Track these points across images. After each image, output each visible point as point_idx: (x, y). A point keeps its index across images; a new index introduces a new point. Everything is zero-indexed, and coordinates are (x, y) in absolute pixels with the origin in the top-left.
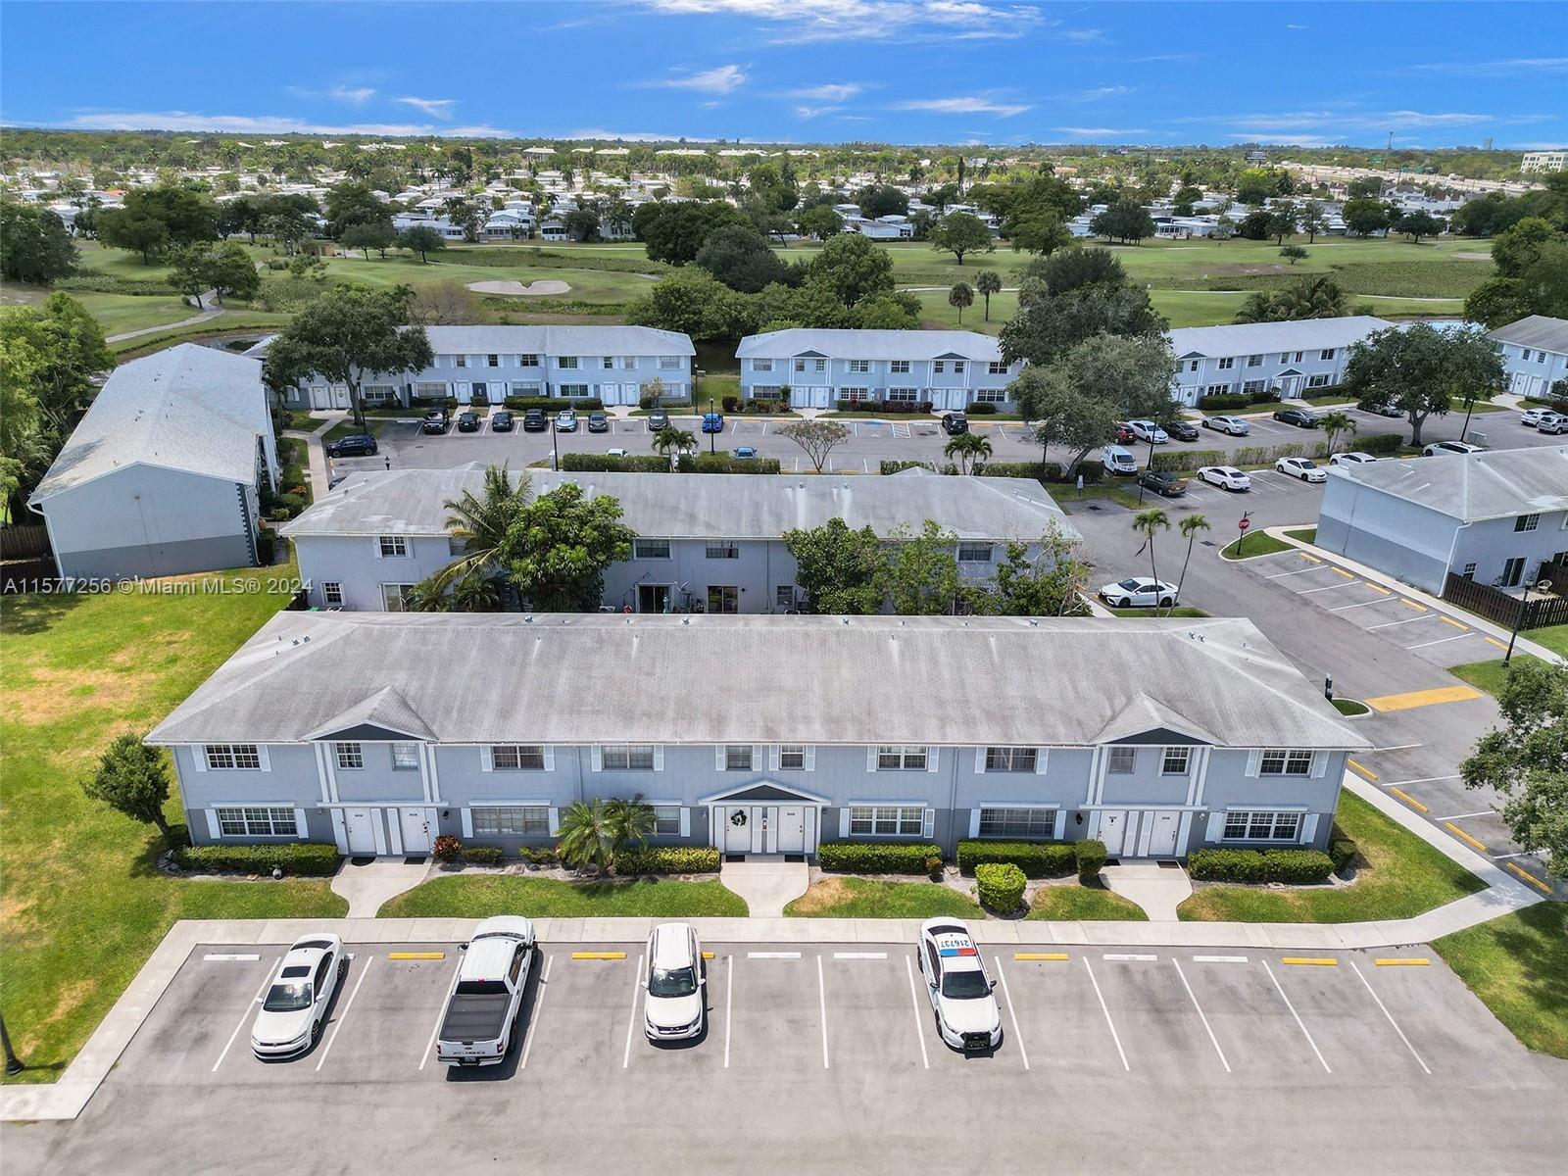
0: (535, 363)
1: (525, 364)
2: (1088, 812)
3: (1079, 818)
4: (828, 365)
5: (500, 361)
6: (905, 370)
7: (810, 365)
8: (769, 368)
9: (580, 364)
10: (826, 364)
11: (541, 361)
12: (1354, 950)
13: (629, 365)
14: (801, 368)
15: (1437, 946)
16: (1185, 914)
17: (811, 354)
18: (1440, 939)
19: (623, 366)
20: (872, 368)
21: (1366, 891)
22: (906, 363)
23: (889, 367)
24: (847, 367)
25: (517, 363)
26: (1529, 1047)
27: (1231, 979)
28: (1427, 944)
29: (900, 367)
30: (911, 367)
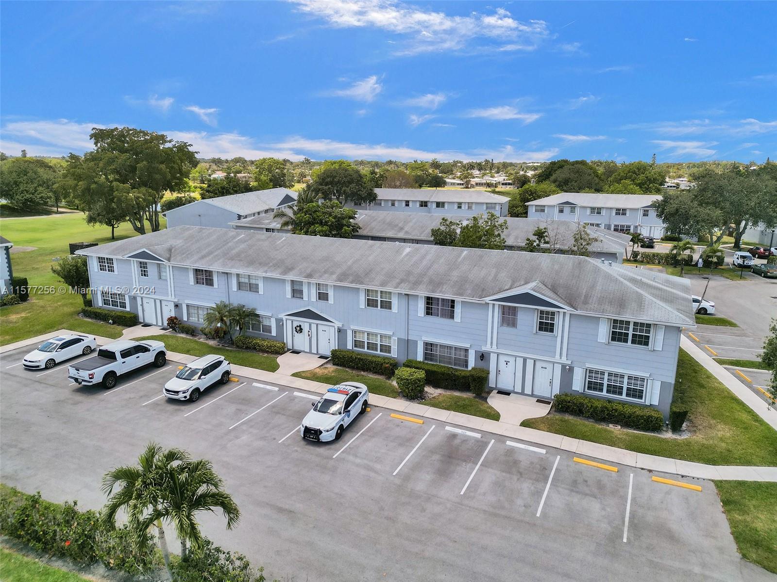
0: (426, 206)
1: (421, 206)
2: (489, 353)
3: (483, 357)
4: (577, 210)
5: (410, 204)
6: (624, 214)
7: (567, 209)
8: (543, 211)
9: (446, 205)
10: (576, 209)
11: (429, 204)
12: (642, 469)
13: (470, 208)
14: (561, 211)
15: (719, 485)
16: (527, 424)
17: (567, 203)
18: (726, 481)
19: (467, 208)
20: (603, 212)
21: (688, 444)
22: (624, 210)
23: (614, 212)
24: (588, 211)
25: (418, 204)
26: (744, 556)
27: (521, 458)
28: (713, 481)
29: (621, 212)
30: (628, 212)
